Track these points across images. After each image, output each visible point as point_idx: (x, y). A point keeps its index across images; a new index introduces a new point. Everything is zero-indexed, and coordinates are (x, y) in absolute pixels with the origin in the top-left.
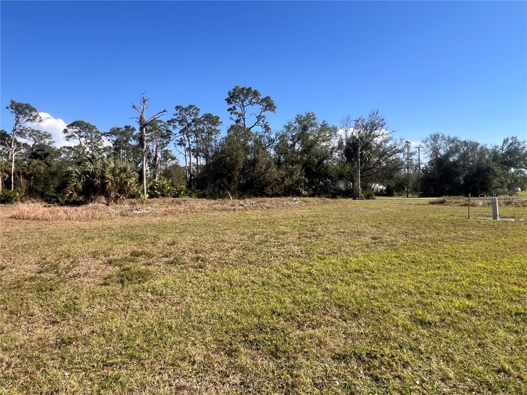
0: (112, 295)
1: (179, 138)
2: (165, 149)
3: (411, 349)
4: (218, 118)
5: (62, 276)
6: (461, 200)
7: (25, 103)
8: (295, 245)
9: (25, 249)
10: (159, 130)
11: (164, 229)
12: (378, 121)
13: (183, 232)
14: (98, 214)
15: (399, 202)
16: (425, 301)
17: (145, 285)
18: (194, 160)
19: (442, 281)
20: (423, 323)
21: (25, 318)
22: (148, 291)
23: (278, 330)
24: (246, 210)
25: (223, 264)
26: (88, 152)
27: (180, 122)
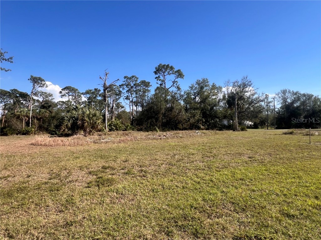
0: (93, 194)
1: (126, 95)
2: (118, 102)
3: (283, 234)
4: (149, 83)
5: (63, 181)
6: (304, 132)
7: (38, 77)
8: (200, 162)
9: (41, 164)
10: (114, 91)
11: (120, 151)
12: (247, 82)
13: (132, 154)
14: (80, 142)
15: (263, 133)
16: (288, 200)
17: (112, 187)
18: (135, 108)
19: (297, 186)
20: (289, 216)
21: (44, 208)
22: (114, 192)
23: (196, 219)
24: (168, 139)
25: (157, 174)
26: (73, 105)
27: (127, 86)
